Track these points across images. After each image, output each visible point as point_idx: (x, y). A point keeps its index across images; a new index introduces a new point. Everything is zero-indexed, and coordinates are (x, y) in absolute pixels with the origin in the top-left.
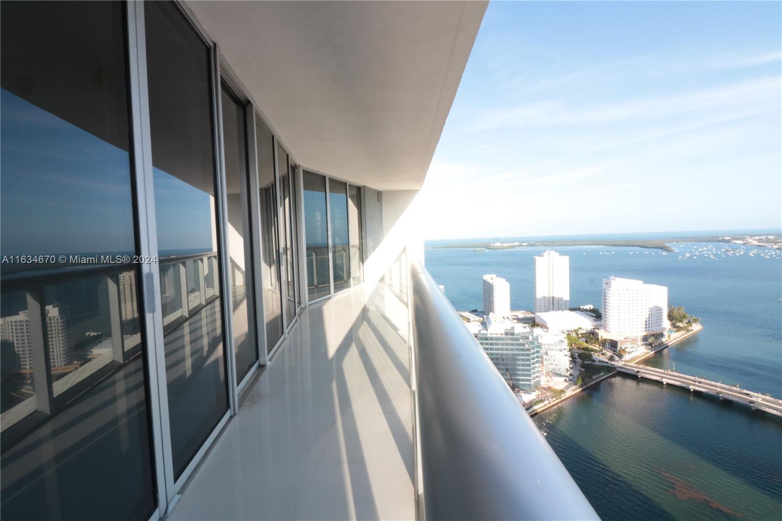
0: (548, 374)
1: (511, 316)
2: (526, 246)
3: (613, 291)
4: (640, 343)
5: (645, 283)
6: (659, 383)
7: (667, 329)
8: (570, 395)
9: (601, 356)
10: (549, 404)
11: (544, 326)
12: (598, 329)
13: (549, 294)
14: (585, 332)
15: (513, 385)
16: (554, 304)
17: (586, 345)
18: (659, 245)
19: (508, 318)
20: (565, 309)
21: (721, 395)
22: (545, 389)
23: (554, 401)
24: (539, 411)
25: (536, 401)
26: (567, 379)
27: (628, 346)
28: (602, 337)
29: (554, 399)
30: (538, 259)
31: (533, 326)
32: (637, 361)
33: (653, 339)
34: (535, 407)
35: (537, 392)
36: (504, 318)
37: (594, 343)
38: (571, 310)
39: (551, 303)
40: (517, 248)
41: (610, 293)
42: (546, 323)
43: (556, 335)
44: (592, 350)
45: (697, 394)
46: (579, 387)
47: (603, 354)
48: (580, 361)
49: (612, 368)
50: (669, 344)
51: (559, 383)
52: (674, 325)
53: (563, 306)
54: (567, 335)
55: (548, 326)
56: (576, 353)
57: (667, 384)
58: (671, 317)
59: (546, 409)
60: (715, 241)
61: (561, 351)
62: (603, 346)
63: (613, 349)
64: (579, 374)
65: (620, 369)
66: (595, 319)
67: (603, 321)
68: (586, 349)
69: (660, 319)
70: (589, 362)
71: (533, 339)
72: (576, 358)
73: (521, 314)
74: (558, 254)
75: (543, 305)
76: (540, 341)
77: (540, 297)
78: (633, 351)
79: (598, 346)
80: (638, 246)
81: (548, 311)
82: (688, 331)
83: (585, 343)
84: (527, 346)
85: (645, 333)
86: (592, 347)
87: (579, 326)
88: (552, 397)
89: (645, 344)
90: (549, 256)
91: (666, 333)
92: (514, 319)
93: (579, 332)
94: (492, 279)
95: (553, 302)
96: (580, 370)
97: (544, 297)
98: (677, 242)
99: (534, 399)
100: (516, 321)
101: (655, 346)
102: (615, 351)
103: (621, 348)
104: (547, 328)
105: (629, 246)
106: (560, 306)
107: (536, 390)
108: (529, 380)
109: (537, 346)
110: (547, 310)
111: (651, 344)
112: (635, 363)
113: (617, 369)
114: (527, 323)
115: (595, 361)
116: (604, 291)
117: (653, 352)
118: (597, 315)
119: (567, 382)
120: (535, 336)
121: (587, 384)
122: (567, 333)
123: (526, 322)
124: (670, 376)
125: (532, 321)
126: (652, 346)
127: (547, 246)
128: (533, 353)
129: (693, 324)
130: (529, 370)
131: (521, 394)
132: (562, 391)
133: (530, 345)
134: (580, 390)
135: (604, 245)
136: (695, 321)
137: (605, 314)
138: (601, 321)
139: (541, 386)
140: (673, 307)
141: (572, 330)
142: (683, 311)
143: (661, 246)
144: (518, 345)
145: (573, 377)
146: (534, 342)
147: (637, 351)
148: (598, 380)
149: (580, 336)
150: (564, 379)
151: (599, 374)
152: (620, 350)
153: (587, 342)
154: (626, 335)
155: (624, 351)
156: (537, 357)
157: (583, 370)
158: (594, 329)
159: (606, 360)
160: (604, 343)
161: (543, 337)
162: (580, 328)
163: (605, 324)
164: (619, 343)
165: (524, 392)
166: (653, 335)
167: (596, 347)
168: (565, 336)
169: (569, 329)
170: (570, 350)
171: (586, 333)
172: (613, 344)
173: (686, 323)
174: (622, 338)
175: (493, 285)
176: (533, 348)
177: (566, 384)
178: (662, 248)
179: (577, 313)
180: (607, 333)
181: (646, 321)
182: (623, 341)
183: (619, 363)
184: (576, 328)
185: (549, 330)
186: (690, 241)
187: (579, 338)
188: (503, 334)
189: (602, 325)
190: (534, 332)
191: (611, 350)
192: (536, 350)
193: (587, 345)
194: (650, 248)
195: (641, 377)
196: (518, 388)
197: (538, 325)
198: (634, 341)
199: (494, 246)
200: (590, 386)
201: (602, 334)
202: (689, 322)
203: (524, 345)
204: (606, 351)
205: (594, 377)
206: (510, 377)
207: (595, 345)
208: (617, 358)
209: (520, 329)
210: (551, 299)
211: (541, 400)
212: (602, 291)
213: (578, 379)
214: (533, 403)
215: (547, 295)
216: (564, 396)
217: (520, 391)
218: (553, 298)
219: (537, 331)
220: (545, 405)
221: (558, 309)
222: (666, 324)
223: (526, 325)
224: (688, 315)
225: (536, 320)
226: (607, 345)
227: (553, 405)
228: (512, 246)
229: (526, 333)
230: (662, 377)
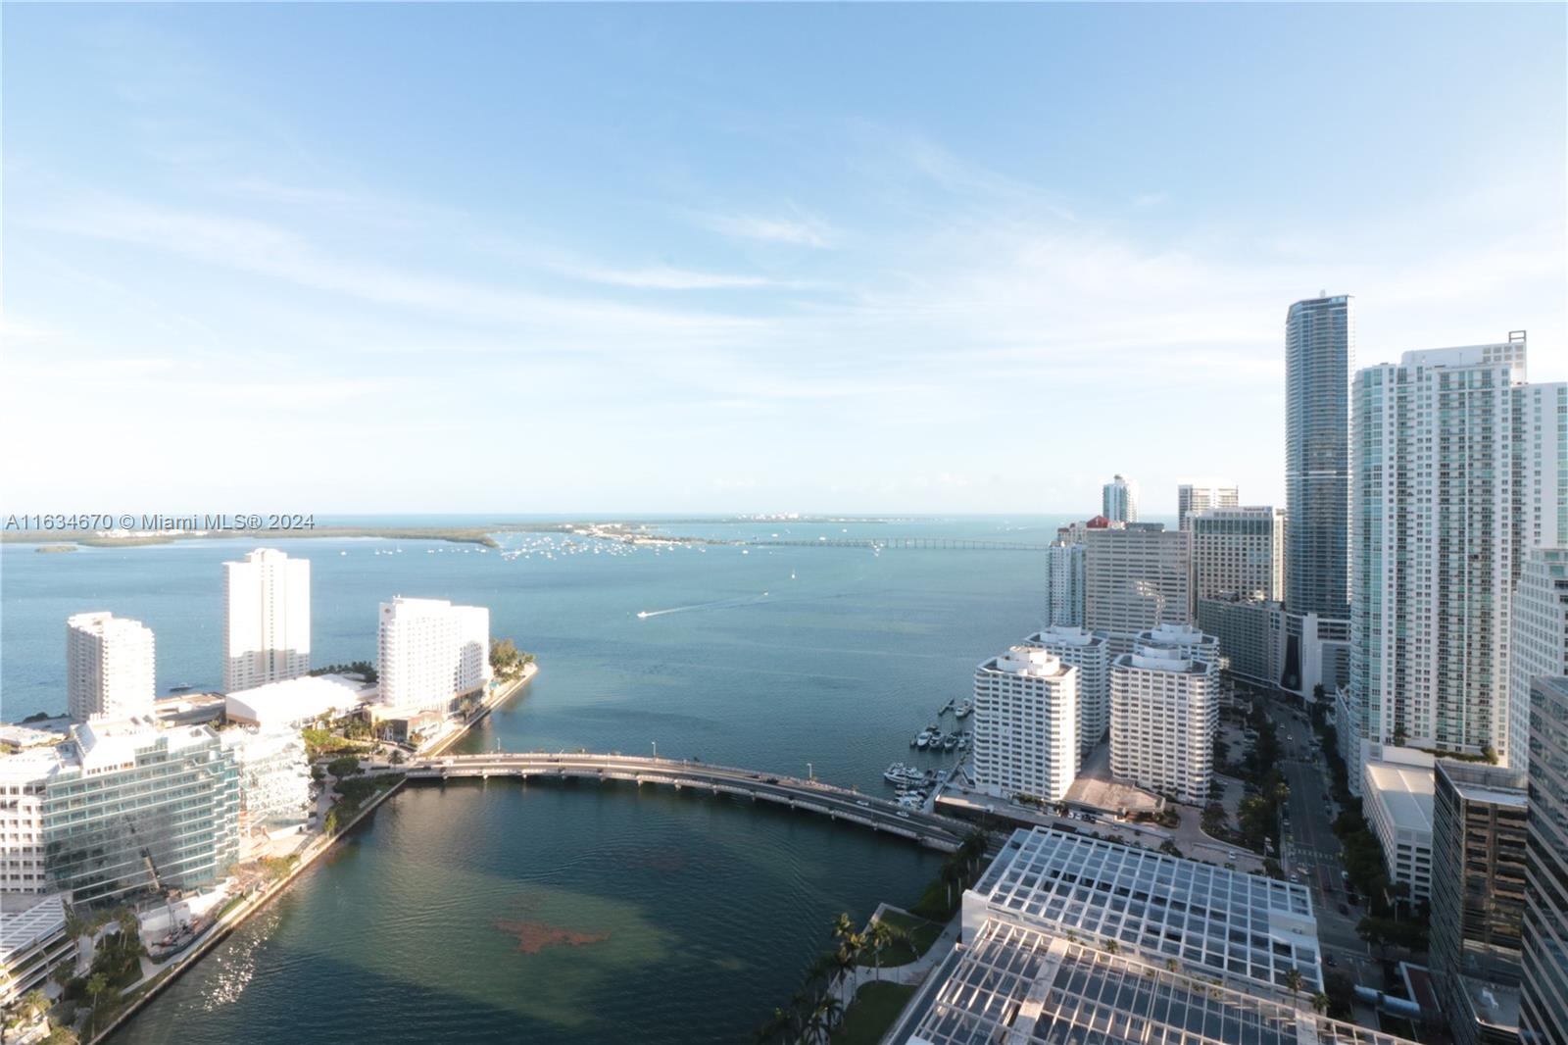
0: (259, 828)
1: (157, 712)
2: (204, 537)
3: (399, 624)
4: (446, 715)
5: (453, 604)
6: (475, 781)
7: (489, 682)
8: (309, 861)
9: (377, 757)
10: (261, 896)
11: (248, 721)
12: (370, 704)
13: (263, 647)
14: (343, 715)
15: (161, 886)
16: (272, 667)
17: (345, 742)
18: (474, 536)
19: (147, 719)
20: (301, 674)
21: (563, 772)
22: (251, 866)
23: (273, 886)
24: (235, 923)
25: (226, 903)
26: (303, 826)
27: (425, 726)
28: (377, 719)
29: (272, 883)
30: (234, 567)
31: (218, 728)
32: (442, 749)
33: (468, 706)
34: (225, 920)
35: (230, 880)
36: (135, 721)
37: (363, 733)
38: (313, 674)
39: (268, 665)
40: (176, 541)
41: (393, 628)
42: (253, 713)
43: (279, 736)
44: (359, 750)
45: (534, 781)
46: (331, 834)
47: (380, 753)
48: (334, 778)
49: (397, 775)
50: (492, 706)
51: (283, 842)
52: (498, 673)
53: (296, 668)
54: (303, 730)
55: (258, 719)
56: (324, 763)
57: (492, 778)
58: (495, 661)
59: (253, 912)
60: (554, 531)
61: (290, 768)
62: (379, 737)
63: (399, 737)
64: (332, 808)
65: (411, 774)
66: (365, 684)
67: (379, 687)
68: (347, 750)
69: (478, 665)
70: (353, 776)
71: (219, 757)
72: (323, 776)
73: (184, 704)
74: (285, 555)
75: (245, 673)
76: (237, 758)
77: (240, 655)
78: (434, 734)
79: (370, 739)
80: (443, 538)
81: (259, 686)
82: (518, 678)
83: (343, 739)
84: (202, 778)
85: (454, 696)
86: (358, 743)
87: (331, 706)
88: (268, 880)
89: (455, 716)
90: (263, 560)
91: (486, 689)
92: (166, 719)
93: (331, 719)
94: (99, 623)
95: (272, 663)
96: (331, 798)
97: (250, 655)
98: (503, 531)
99: (223, 901)
100: (171, 723)
101: (470, 715)
102: (402, 741)
103: (413, 732)
104: (257, 725)
105: (428, 538)
106: (288, 670)
107: (227, 876)
108: (210, 859)
109: (230, 771)
110: (257, 682)
111: (463, 714)
112: (438, 755)
113: (407, 774)
114: (204, 723)
115: (363, 771)
116: (381, 627)
117: (468, 727)
118: (367, 675)
119: (305, 833)
120: (224, 747)
121: (348, 823)
122: (303, 726)
123: (199, 719)
124: (491, 763)
125: (218, 714)
126: (465, 716)
127: (261, 538)
128: (220, 792)
129: (526, 666)
130: (210, 835)
131: (185, 901)
132: (293, 857)
133: (212, 774)
134: (333, 840)
135: (383, 536)
136: (528, 660)
137: (383, 673)
138: (374, 686)
139: (241, 862)
140: (497, 641)
141: (316, 717)
142: (510, 648)
143: (479, 538)
144: (178, 780)
145: (318, 818)
146: (222, 764)
147: (440, 731)
148: (369, 809)
149: (332, 726)
150: (296, 828)
151: (372, 794)
152: (411, 737)
153: (347, 736)
154: (422, 706)
155: (418, 736)
156: (231, 797)
157: (338, 796)
158: (363, 704)
159: (385, 763)
160: (380, 732)
161: (246, 748)
162: (333, 710)
163: (383, 691)
164: (409, 723)
165: (193, 892)
166: (467, 696)
167: (367, 742)
168: (300, 733)
169: (309, 715)
170: (311, 761)
171: (345, 717)
172: (399, 728)
173: (516, 666)
174: (414, 713)
175: (101, 639)
176: (220, 779)
177: (303, 838)
178: (480, 542)
179: (325, 679)
180: (390, 710)
181: (456, 674)
182: (418, 719)
183: (410, 762)
184: (324, 710)
185: (261, 729)
186: (521, 530)
187: (331, 730)
188: (131, 764)
189: (378, 695)
190: (222, 740)
191: (395, 741)
192: (227, 780)
193: (347, 741)
194: (463, 541)
195: (449, 778)
196: (176, 888)
197: (232, 722)
198: (436, 712)
199: (106, 536)
200: (354, 826)
201: (379, 713)
202: (520, 662)
203: (194, 777)
204: (385, 746)
205: (361, 805)
206: (154, 867)
207: (364, 738)
208: (405, 754)
209: (182, 739)
210: (268, 660)
211: (241, 895)
212: (378, 627)
213: (327, 820)
214: (218, 912)
215: (257, 649)
216: (296, 867)
217: (183, 895)
218: (272, 654)
219: (230, 736)
220: (252, 904)
221: (284, 677)
222: (487, 672)
223: (201, 727)
224: (517, 653)
225: (229, 711)
226: (388, 733)
227: (272, 897)
228: (165, 537)
229: (199, 748)
230: (482, 768)
